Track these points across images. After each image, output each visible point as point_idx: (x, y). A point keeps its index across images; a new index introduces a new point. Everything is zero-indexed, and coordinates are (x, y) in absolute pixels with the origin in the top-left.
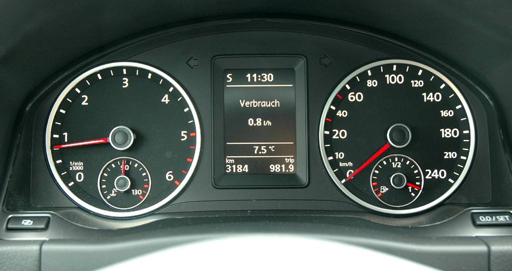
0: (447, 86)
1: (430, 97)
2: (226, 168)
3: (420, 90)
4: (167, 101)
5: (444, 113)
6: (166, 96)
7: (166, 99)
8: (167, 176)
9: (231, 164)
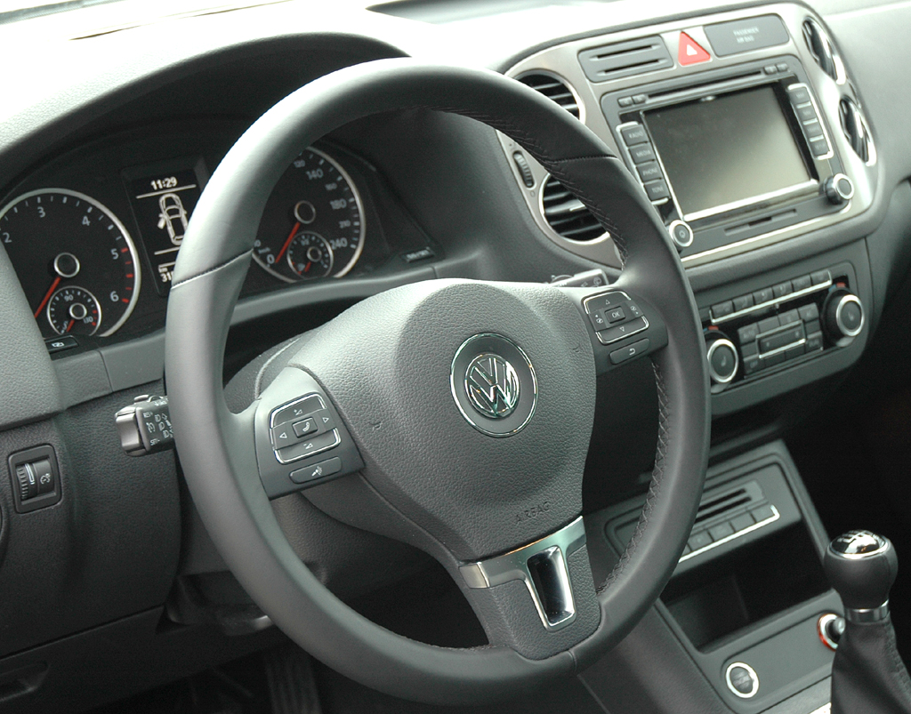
0: (326, 161)
1: (314, 175)
2: (162, 278)
3: (303, 170)
4: (88, 223)
5: (330, 187)
6: (86, 218)
7: (86, 221)
8: (112, 297)
9: (166, 273)
